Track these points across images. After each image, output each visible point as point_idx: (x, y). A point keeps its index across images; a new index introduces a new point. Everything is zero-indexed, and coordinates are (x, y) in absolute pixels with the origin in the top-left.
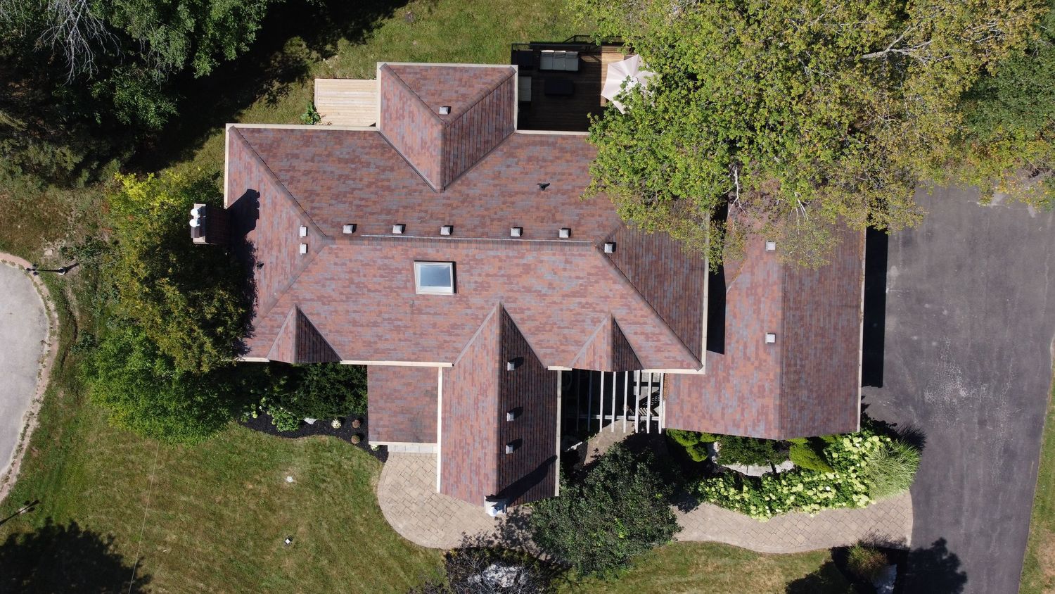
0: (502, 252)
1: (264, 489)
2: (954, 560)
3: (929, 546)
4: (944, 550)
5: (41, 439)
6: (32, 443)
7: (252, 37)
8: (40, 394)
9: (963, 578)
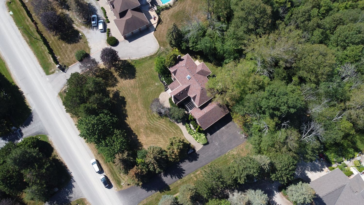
0: (195, 81)
1: (154, 82)
2: (198, 158)
3: (197, 154)
4: (198, 156)
5: (143, 59)
6: (142, 59)
7: (197, 51)
8: (147, 56)
9: (197, 160)
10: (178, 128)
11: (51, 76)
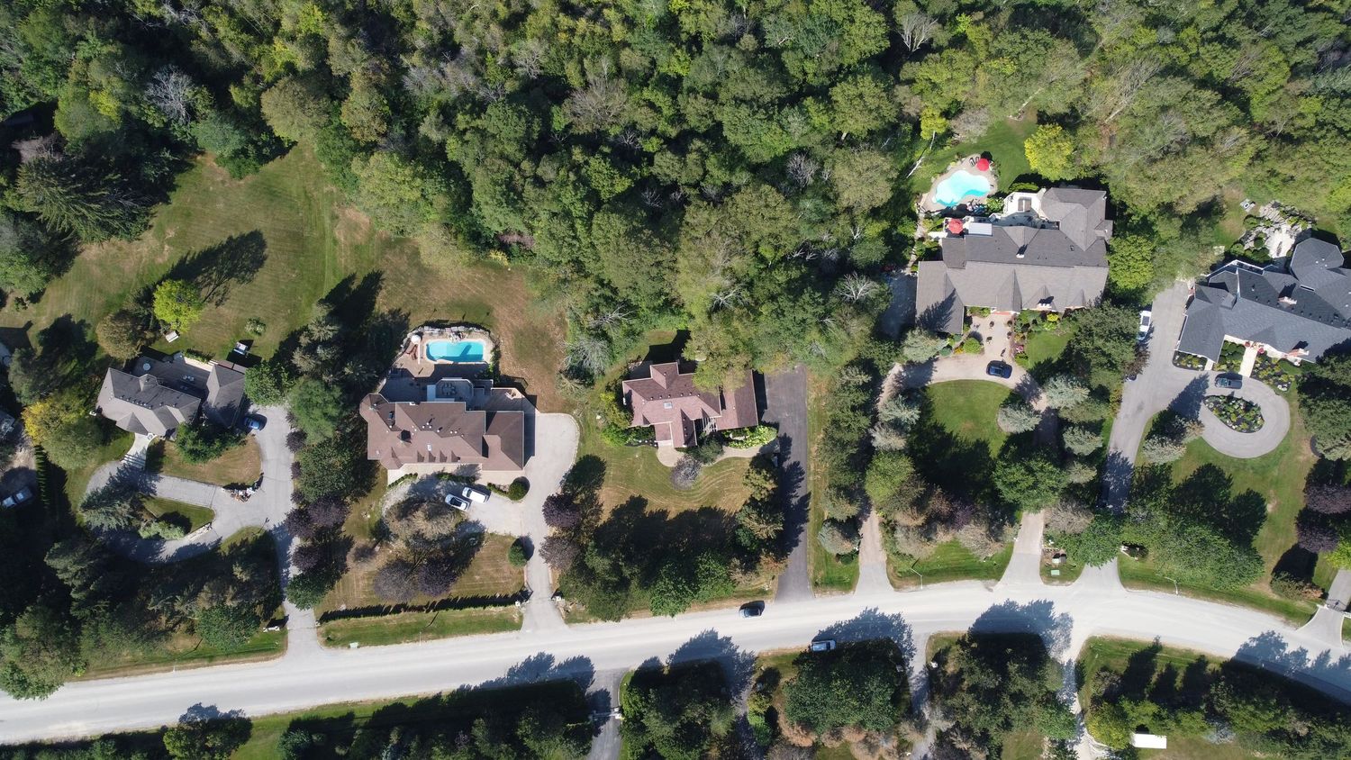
0: (679, 399)
1: (632, 459)
10: (728, 461)
11: (525, 622)
